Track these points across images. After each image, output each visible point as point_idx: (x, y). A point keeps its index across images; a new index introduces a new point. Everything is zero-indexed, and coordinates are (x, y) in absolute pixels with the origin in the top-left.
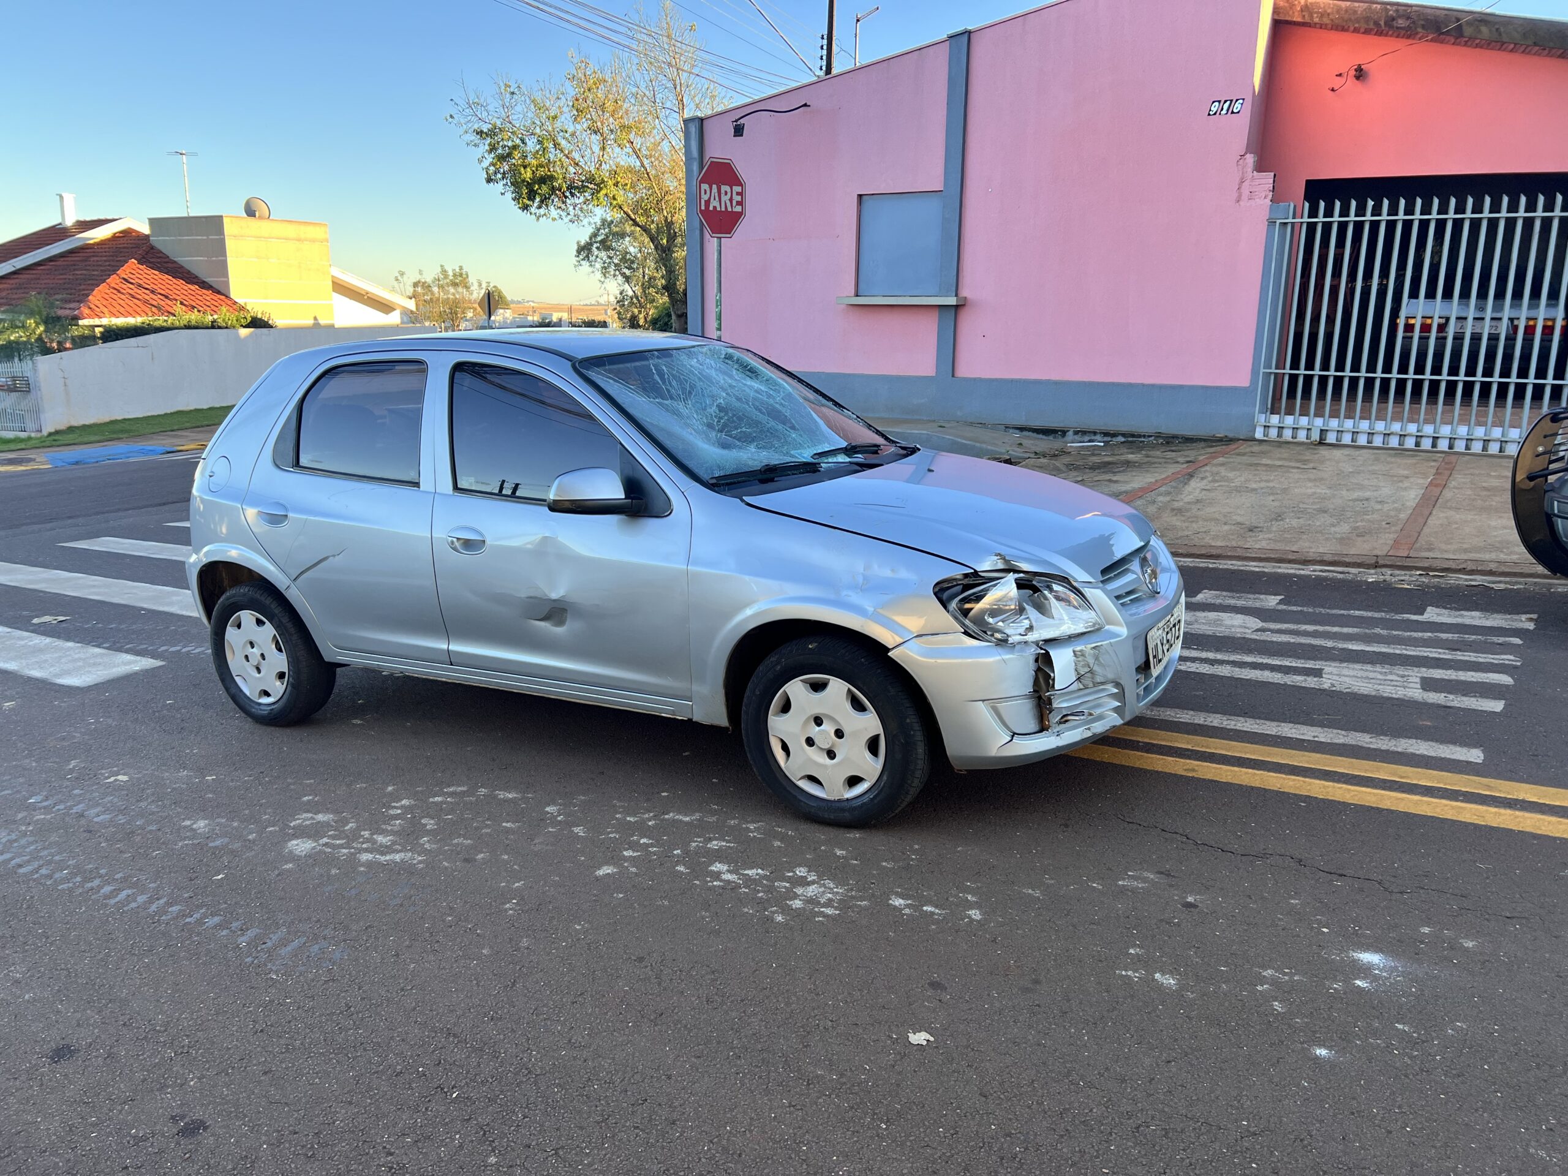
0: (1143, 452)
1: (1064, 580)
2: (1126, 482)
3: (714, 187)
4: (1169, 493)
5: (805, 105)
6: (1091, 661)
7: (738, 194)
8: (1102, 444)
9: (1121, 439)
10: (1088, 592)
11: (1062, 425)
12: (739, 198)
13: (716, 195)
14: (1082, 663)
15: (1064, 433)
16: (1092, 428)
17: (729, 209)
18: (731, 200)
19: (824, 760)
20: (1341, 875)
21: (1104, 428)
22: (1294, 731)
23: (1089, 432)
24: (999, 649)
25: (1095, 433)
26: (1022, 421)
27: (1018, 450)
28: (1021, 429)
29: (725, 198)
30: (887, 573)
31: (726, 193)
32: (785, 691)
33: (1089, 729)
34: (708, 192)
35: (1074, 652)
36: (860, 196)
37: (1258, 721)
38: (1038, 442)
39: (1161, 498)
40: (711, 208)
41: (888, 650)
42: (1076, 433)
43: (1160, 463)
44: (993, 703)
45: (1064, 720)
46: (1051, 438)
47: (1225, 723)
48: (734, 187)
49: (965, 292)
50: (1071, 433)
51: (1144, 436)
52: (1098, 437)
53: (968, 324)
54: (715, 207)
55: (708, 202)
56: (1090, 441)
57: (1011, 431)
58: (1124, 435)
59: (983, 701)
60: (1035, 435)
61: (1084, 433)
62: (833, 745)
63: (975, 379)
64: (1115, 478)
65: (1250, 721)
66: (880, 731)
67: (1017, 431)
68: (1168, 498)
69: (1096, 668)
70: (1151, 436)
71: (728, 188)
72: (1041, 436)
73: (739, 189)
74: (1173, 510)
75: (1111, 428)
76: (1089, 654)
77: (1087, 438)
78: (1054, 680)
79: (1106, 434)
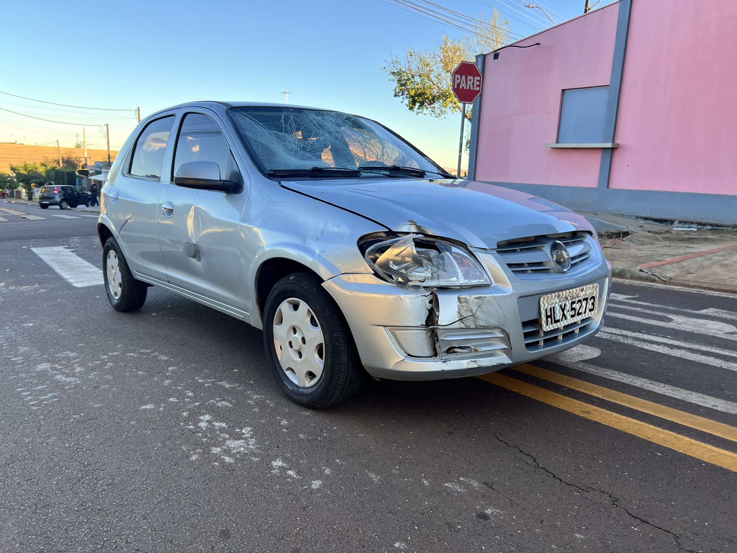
0: (720, 235)
1: (463, 245)
2: (698, 248)
3: (464, 77)
4: (724, 256)
5: (538, 44)
6: (474, 309)
7: (478, 81)
8: (696, 230)
9: (709, 227)
10: (480, 255)
11: (672, 218)
12: (478, 83)
13: (465, 81)
14: (466, 308)
15: (672, 222)
16: (692, 220)
17: (472, 89)
18: (473, 84)
19: (296, 357)
20: (644, 522)
21: (699, 221)
22: (700, 399)
23: (688, 222)
24: (399, 290)
25: (692, 223)
26: (647, 215)
27: (640, 229)
28: (646, 219)
29: (469, 83)
30: (336, 229)
31: (470, 80)
32: (280, 308)
33: (475, 362)
34: (459, 79)
35: (459, 298)
36: (563, 91)
37: (674, 388)
38: (655, 227)
39: (716, 258)
40: (461, 88)
41: (323, 281)
42: (680, 222)
43: (727, 240)
44: (393, 328)
45: (450, 351)
46: (664, 225)
47: (646, 385)
48: (476, 77)
49: (618, 141)
50: (677, 222)
51: (725, 226)
52: (694, 226)
53: (619, 159)
54: (463, 87)
55: (459, 85)
56: (689, 227)
57: (639, 219)
58: (711, 225)
59: (385, 326)
60: (654, 223)
61: (685, 222)
62: (300, 348)
63: (620, 190)
64: (691, 246)
65: (668, 387)
66: (323, 342)
67: (643, 220)
68: (721, 258)
69: (478, 314)
70: (729, 227)
71: (472, 78)
72: (657, 223)
73: (478, 78)
74: (722, 265)
75: (704, 221)
76: (473, 302)
77: (687, 226)
78: (438, 317)
79: (699, 224)
